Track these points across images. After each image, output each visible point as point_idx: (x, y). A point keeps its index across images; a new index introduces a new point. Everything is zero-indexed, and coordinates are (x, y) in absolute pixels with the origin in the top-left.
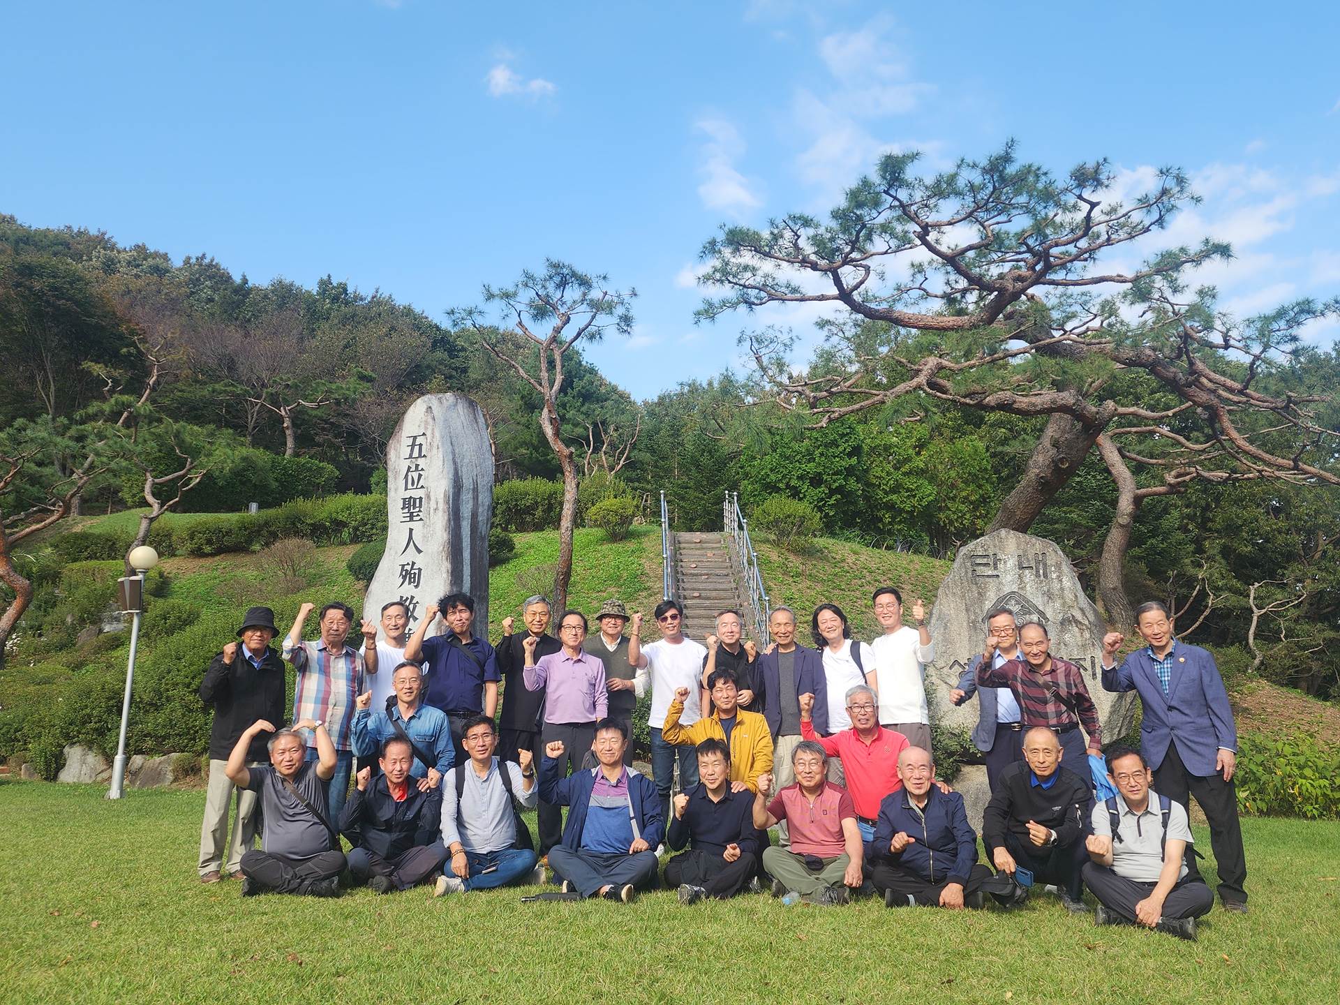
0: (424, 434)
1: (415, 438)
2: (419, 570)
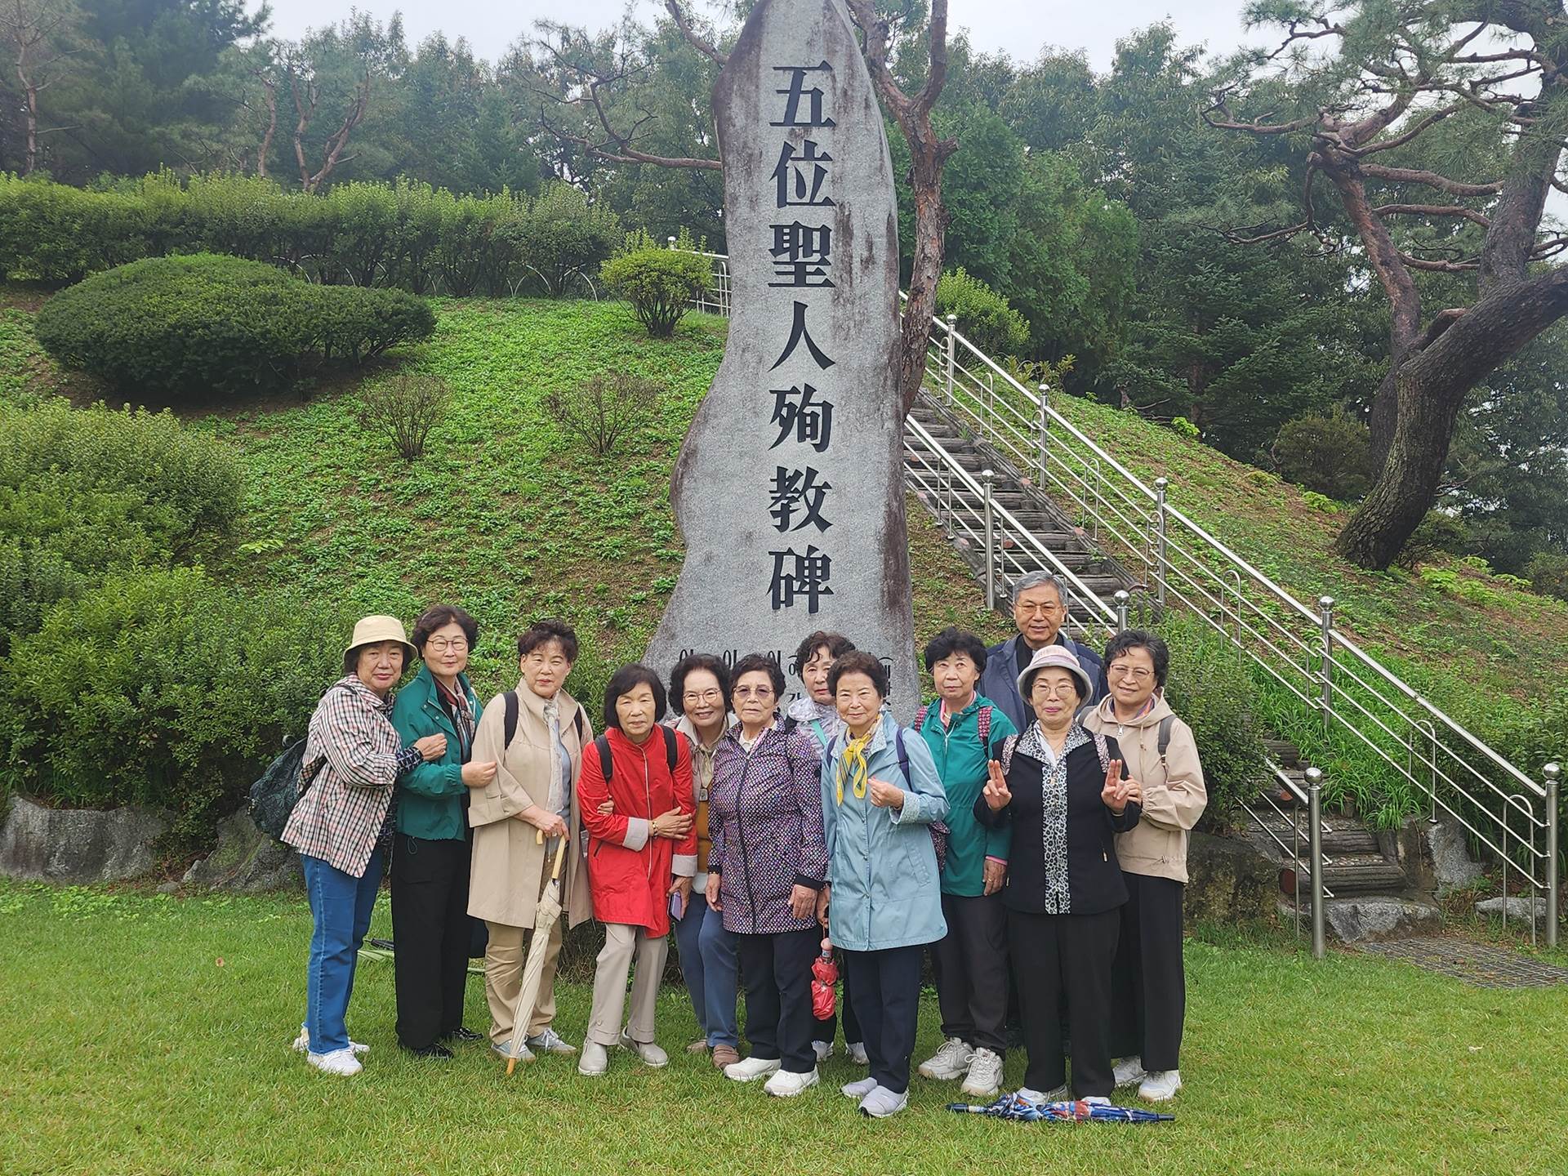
0: (825, 66)
1: (799, 73)
2: (827, 407)
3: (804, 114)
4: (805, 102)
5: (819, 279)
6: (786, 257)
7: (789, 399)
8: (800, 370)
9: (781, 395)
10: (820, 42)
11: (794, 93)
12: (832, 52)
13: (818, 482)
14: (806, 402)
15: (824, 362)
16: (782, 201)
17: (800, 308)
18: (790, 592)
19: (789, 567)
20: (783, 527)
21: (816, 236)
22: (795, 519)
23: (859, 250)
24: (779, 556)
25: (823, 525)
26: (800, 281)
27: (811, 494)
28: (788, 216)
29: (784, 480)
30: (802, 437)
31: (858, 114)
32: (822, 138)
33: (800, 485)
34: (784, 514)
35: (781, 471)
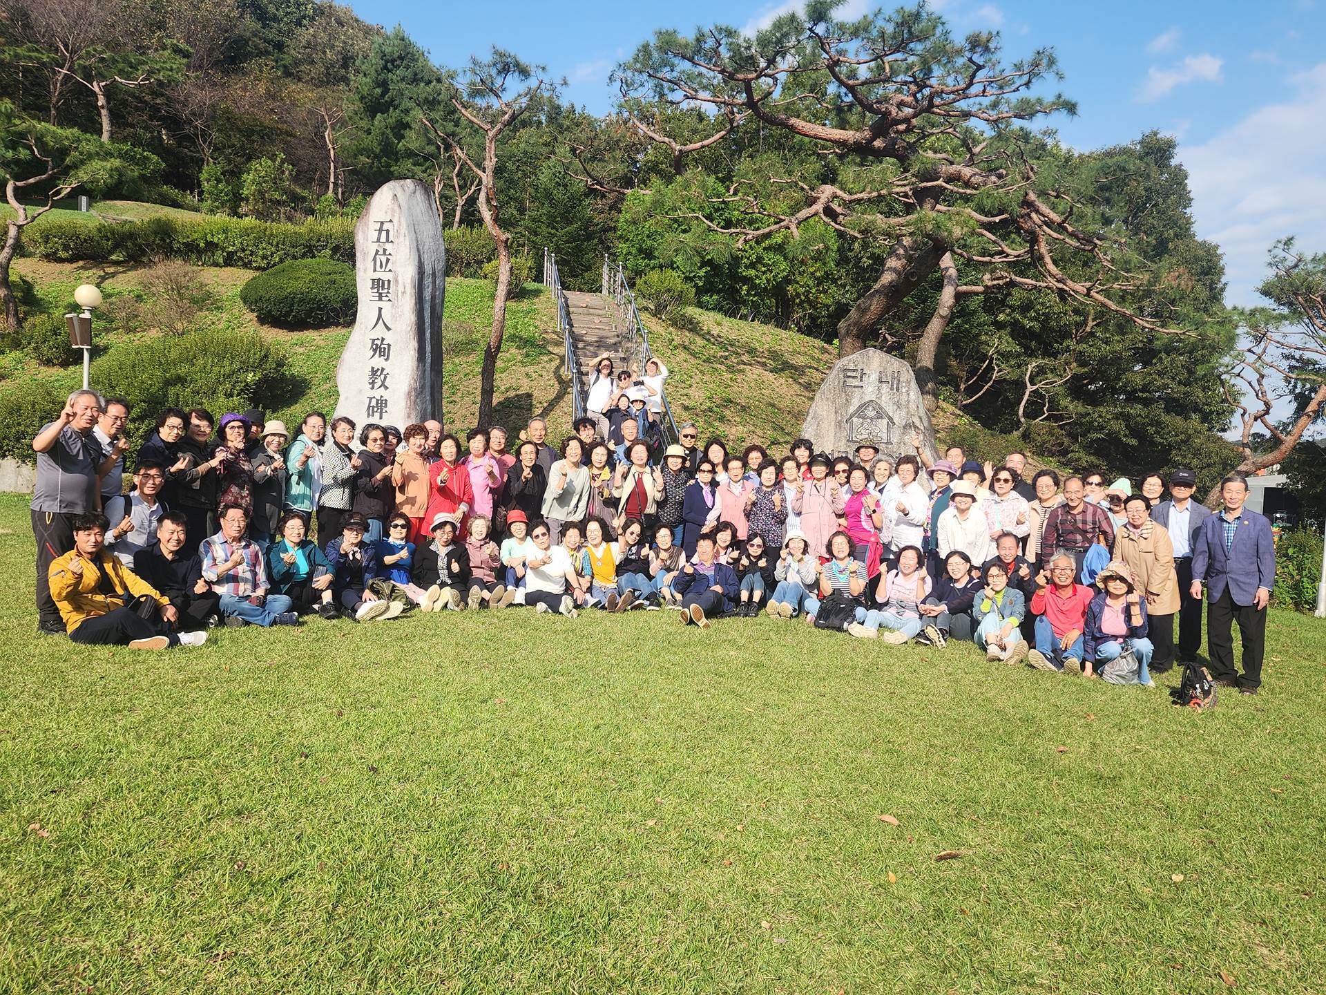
0: (391, 221)
1: (382, 223)
2: (389, 345)
3: (383, 238)
4: (384, 234)
5: (387, 299)
6: (376, 290)
7: (376, 342)
8: (380, 332)
9: (374, 340)
10: (389, 212)
11: (380, 230)
12: (393, 216)
13: (385, 372)
14: (382, 343)
15: (389, 329)
16: (375, 271)
17: (380, 309)
18: (373, 412)
19: (374, 403)
20: (373, 388)
21: (386, 283)
22: (377, 386)
23: (401, 289)
24: (371, 399)
25: (386, 388)
26: (380, 299)
27: (382, 376)
28: (376, 276)
29: (374, 372)
30: (380, 356)
31: (402, 239)
32: (388, 246)
33: (379, 373)
34: (373, 383)
35: (373, 368)
